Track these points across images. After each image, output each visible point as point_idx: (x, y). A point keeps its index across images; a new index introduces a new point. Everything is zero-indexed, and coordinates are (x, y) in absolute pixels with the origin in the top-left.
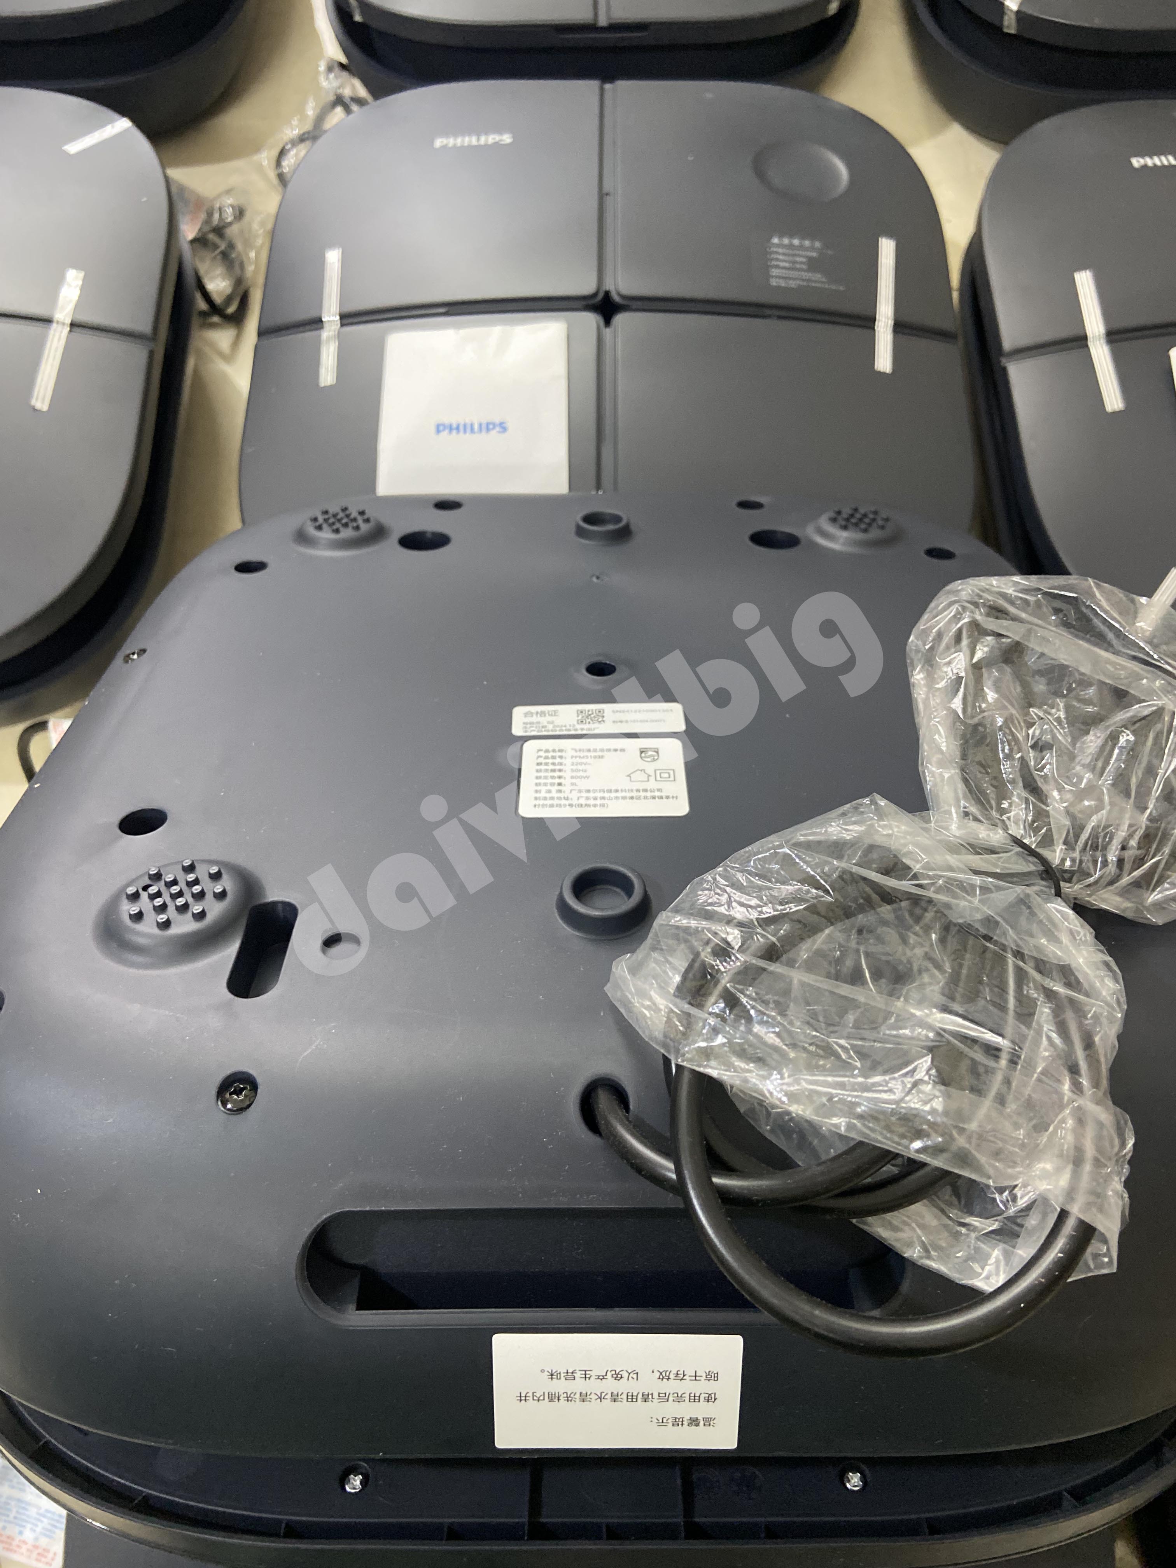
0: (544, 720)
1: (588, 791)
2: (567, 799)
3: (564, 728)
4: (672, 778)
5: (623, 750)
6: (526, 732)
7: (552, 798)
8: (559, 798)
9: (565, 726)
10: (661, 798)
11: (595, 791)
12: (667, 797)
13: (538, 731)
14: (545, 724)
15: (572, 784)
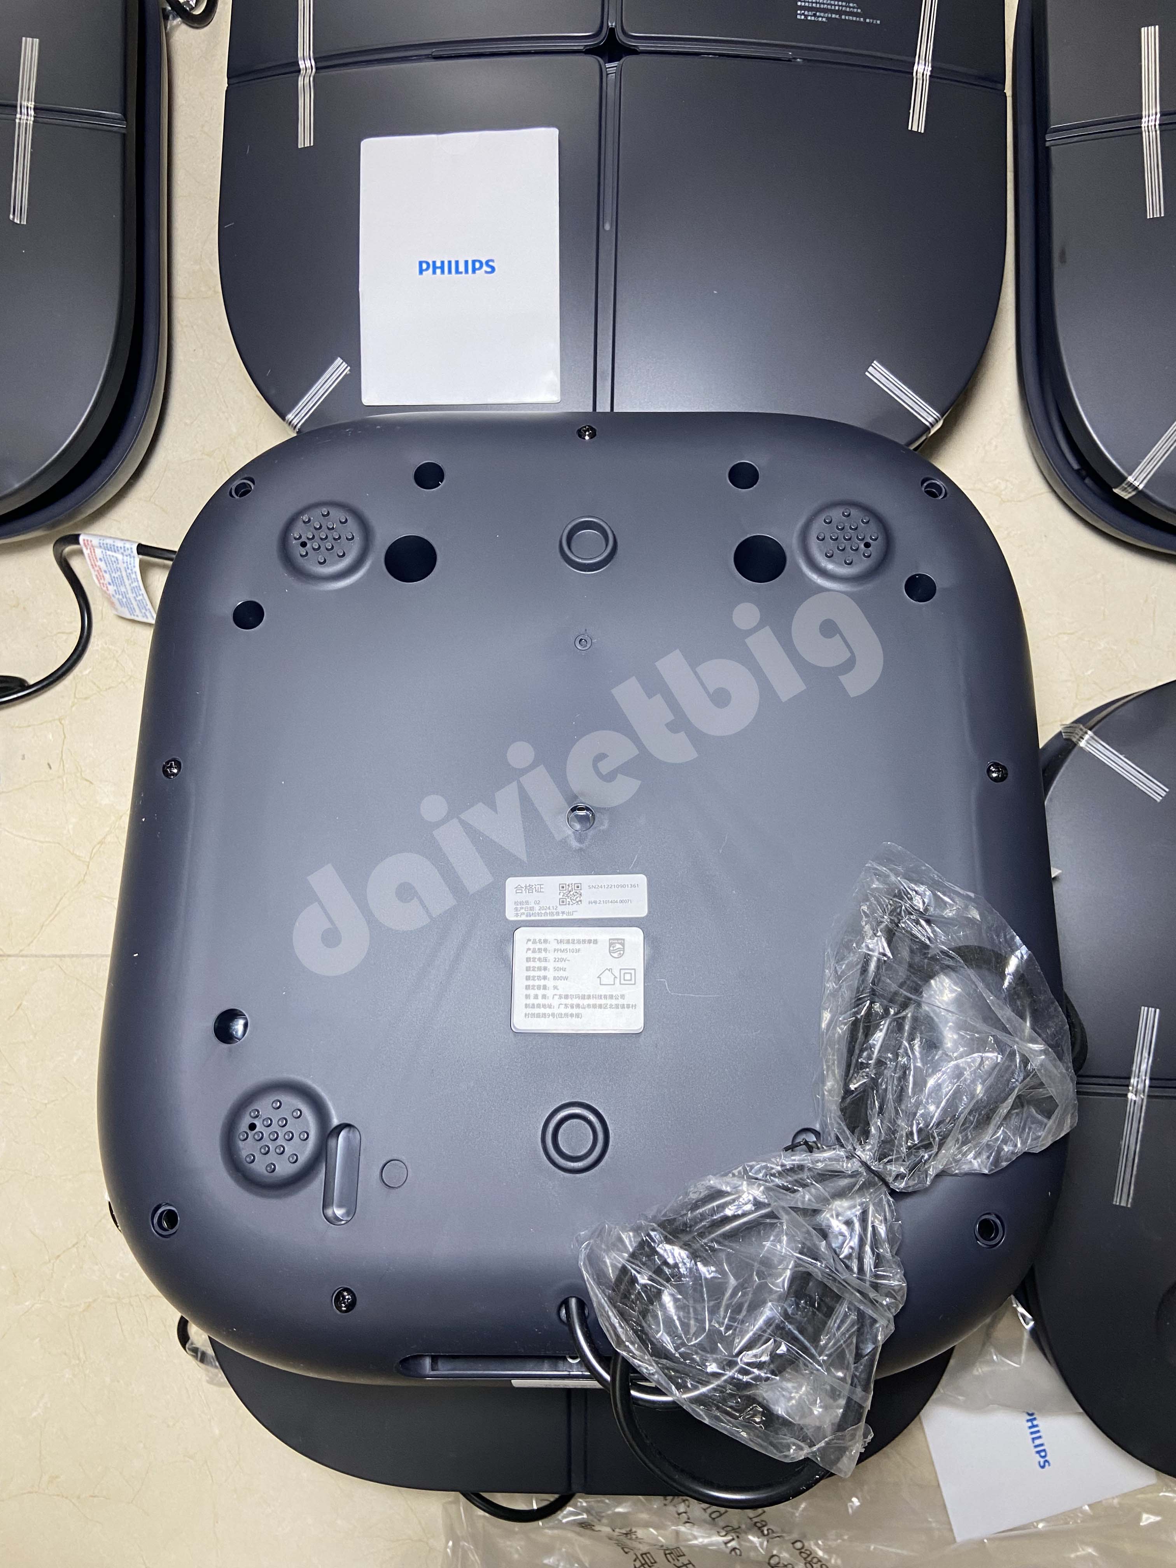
0: (532, 898)
1: (566, 997)
2: (550, 1006)
3: (548, 911)
4: (633, 982)
5: (596, 942)
6: (517, 915)
7: (539, 1006)
8: (544, 1006)
9: (549, 908)
10: (623, 1007)
11: (572, 997)
12: (628, 1006)
13: (527, 916)
14: (532, 905)
15: (555, 988)
